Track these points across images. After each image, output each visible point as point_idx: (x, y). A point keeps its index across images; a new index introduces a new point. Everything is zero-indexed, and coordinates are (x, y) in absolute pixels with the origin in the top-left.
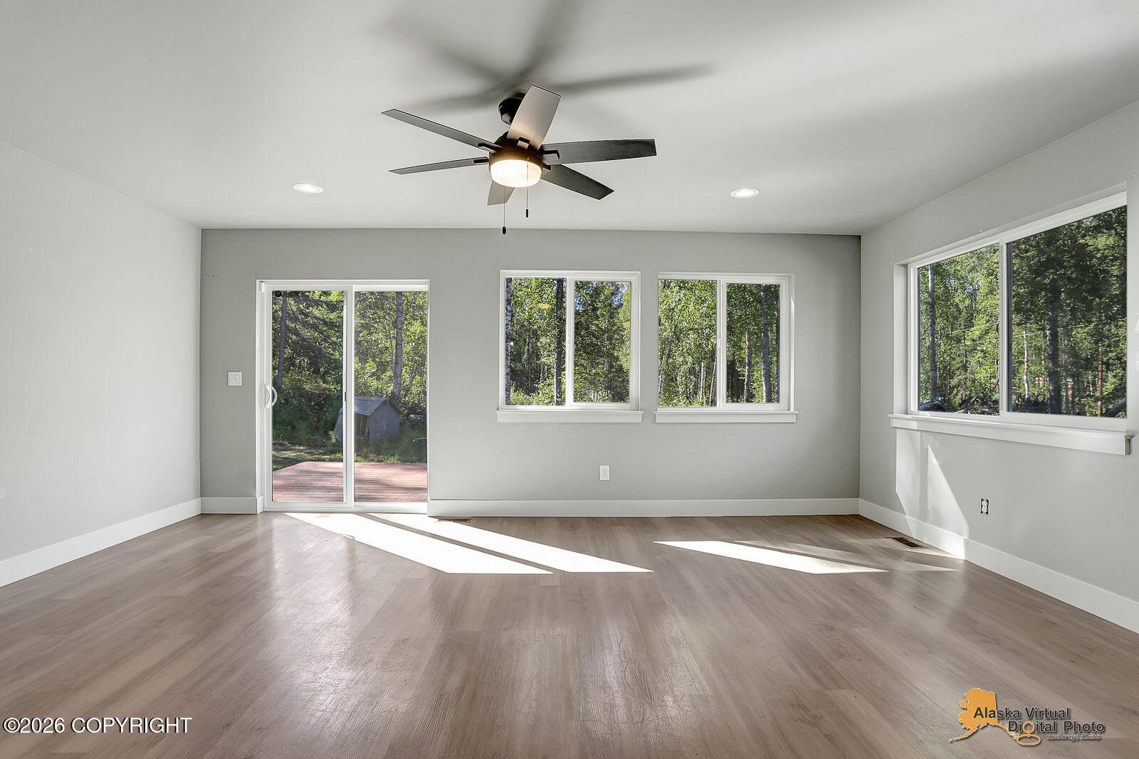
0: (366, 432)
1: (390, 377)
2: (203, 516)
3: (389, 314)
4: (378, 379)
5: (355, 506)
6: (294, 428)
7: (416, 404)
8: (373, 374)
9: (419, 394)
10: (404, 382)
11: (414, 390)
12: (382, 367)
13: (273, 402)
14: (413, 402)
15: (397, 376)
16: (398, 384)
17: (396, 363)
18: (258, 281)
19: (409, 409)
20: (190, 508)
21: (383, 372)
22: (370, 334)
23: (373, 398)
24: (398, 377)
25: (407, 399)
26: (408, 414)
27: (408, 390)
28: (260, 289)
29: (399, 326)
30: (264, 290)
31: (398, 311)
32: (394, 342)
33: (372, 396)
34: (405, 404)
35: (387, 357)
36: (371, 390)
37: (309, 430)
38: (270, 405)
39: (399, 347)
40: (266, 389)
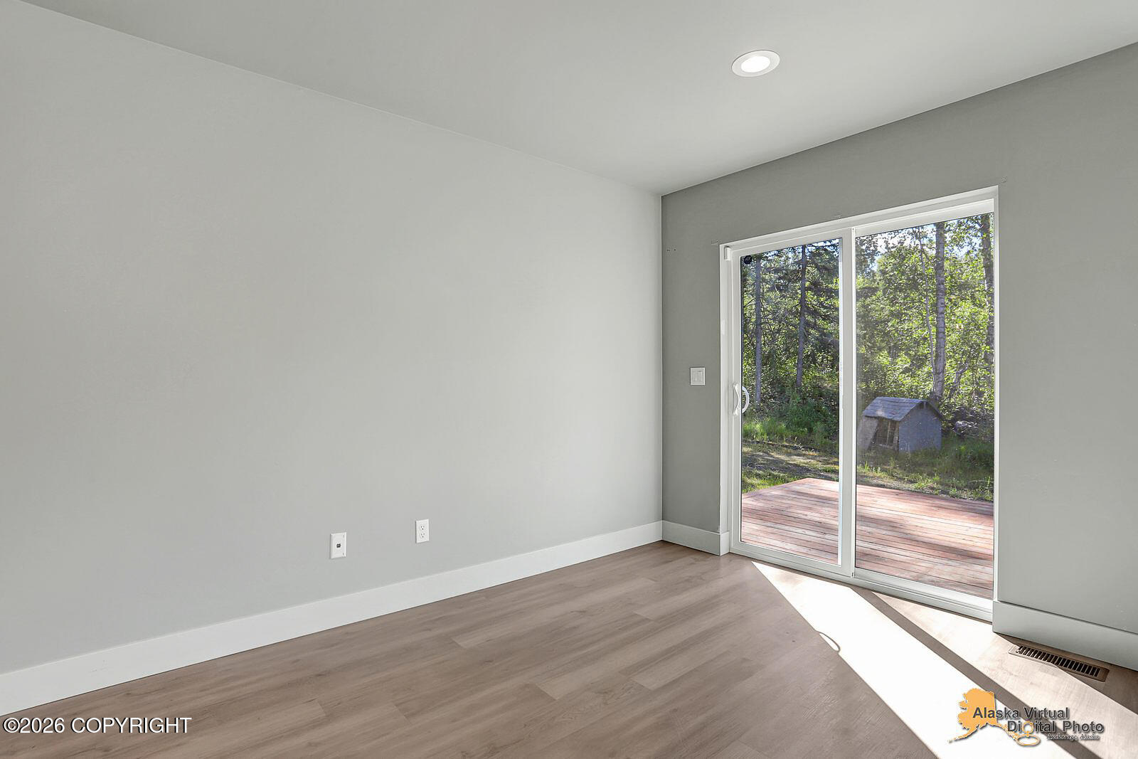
0: (895, 442)
1: (929, 373)
2: (664, 543)
3: (926, 296)
4: (913, 376)
5: (854, 574)
6: (810, 430)
7: (965, 408)
8: (906, 370)
9: (971, 394)
10: (949, 379)
11: (963, 389)
12: (919, 362)
13: (742, 407)
14: (962, 405)
15: (939, 372)
16: (940, 382)
17: (937, 356)
18: (722, 246)
19: (956, 413)
20: (648, 533)
21: (919, 367)
22: (902, 322)
23: (904, 399)
24: (939, 374)
25: (952, 400)
26: (954, 420)
27: (954, 390)
28: (725, 257)
29: (941, 310)
30: (730, 256)
31: (938, 290)
32: (934, 329)
33: (904, 396)
34: (948, 407)
35: (924, 350)
36: (904, 389)
37: (826, 434)
38: (738, 412)
39: (941, 335)
40: (734, 390)
